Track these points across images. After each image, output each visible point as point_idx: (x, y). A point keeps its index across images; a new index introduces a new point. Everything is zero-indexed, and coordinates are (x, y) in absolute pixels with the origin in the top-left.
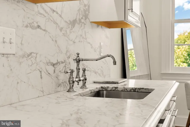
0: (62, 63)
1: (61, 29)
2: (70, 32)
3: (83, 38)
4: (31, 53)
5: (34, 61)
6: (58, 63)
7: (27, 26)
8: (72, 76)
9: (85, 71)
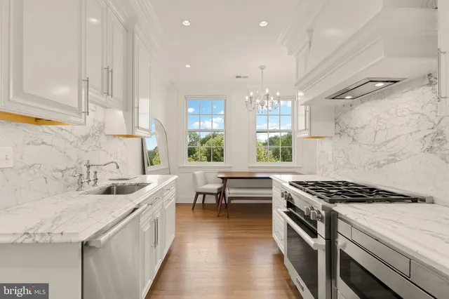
0: (72, 168)
1: (71, 143)
2: (82, 144)
3: (97, 147)
4: (33, 165)
5: (36, 170)
6: (67, 169)
7: (28, 144)
8: (81, 179)
9: (96, 173)
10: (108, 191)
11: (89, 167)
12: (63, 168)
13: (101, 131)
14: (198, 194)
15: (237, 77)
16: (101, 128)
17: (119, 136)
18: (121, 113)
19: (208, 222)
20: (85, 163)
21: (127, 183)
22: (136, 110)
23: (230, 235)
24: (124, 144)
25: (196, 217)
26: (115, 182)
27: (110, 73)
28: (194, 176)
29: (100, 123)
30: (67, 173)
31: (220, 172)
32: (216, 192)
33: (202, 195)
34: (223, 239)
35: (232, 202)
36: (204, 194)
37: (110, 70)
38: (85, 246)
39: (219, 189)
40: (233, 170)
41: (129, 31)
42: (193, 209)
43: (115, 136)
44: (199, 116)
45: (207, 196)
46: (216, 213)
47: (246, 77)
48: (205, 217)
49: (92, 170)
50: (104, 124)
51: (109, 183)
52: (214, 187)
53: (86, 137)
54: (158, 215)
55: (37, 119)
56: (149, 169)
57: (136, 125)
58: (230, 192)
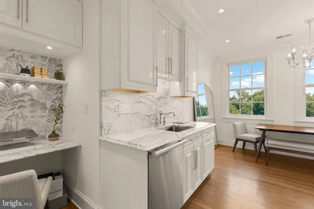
0: (153, 115)
2: (158, 102)
3: (166, 104)
4: (137, 113)
5: (138, 115)
6: (151, 115)
7: (135, 103)
8: (157, 120)
9: (164, 118)
10: (171, 129)
11: (161, 114)
12: (149, 115)
13: (168, 94)
14: (237, 140)
15: (278, 38)
16: (168, 93)
17: (178, 97)
18: (178, 83)
19: (249, 165)
20: (159, 112)
21: (181, 125)
22: (186, 80)
23: (266, 180)
24: (182, 102)
25: (235, 158)
26: (175, 124)
27: (170, 61)
28: (234, 126)
29: (167, 90)
30: (151, 117)
31: (259, 125)
32: (255, 141)
33: (242, 142)
34: (261, 182)
35: (271, 152)
36: (245, 141)
37: (170, 59)
38: (149, 153)
39: (257, 139)
40: (275, 123)
41: (182, 32)
42: (233, 151)
43: (175, 97)
44: (240, 77)
45: (246, 143)
46: (255, 159)
47: (290, 35)
48: (245, 160)
49: (162, 116)
50: (169, 90)
51: (171, 125)
52: (253, 136)
53: (159, 99)
54: (198, 149)
55: (138, 91)
56: (198, 118)
57: (186, 89)
58: (269, 143)
